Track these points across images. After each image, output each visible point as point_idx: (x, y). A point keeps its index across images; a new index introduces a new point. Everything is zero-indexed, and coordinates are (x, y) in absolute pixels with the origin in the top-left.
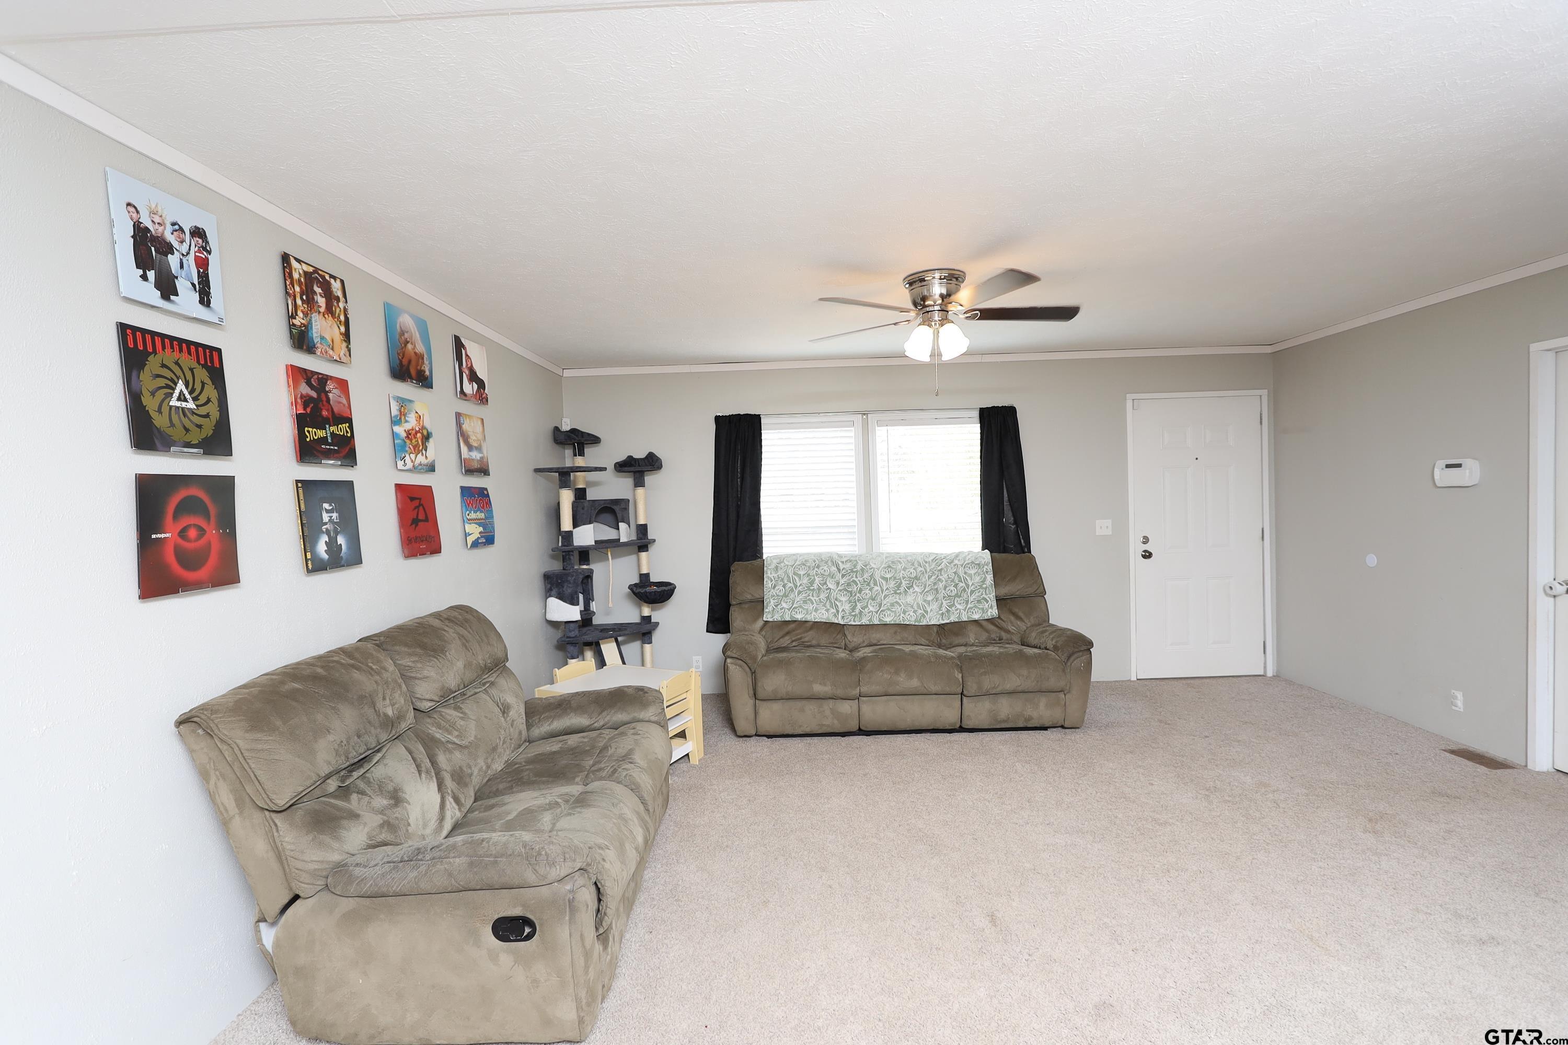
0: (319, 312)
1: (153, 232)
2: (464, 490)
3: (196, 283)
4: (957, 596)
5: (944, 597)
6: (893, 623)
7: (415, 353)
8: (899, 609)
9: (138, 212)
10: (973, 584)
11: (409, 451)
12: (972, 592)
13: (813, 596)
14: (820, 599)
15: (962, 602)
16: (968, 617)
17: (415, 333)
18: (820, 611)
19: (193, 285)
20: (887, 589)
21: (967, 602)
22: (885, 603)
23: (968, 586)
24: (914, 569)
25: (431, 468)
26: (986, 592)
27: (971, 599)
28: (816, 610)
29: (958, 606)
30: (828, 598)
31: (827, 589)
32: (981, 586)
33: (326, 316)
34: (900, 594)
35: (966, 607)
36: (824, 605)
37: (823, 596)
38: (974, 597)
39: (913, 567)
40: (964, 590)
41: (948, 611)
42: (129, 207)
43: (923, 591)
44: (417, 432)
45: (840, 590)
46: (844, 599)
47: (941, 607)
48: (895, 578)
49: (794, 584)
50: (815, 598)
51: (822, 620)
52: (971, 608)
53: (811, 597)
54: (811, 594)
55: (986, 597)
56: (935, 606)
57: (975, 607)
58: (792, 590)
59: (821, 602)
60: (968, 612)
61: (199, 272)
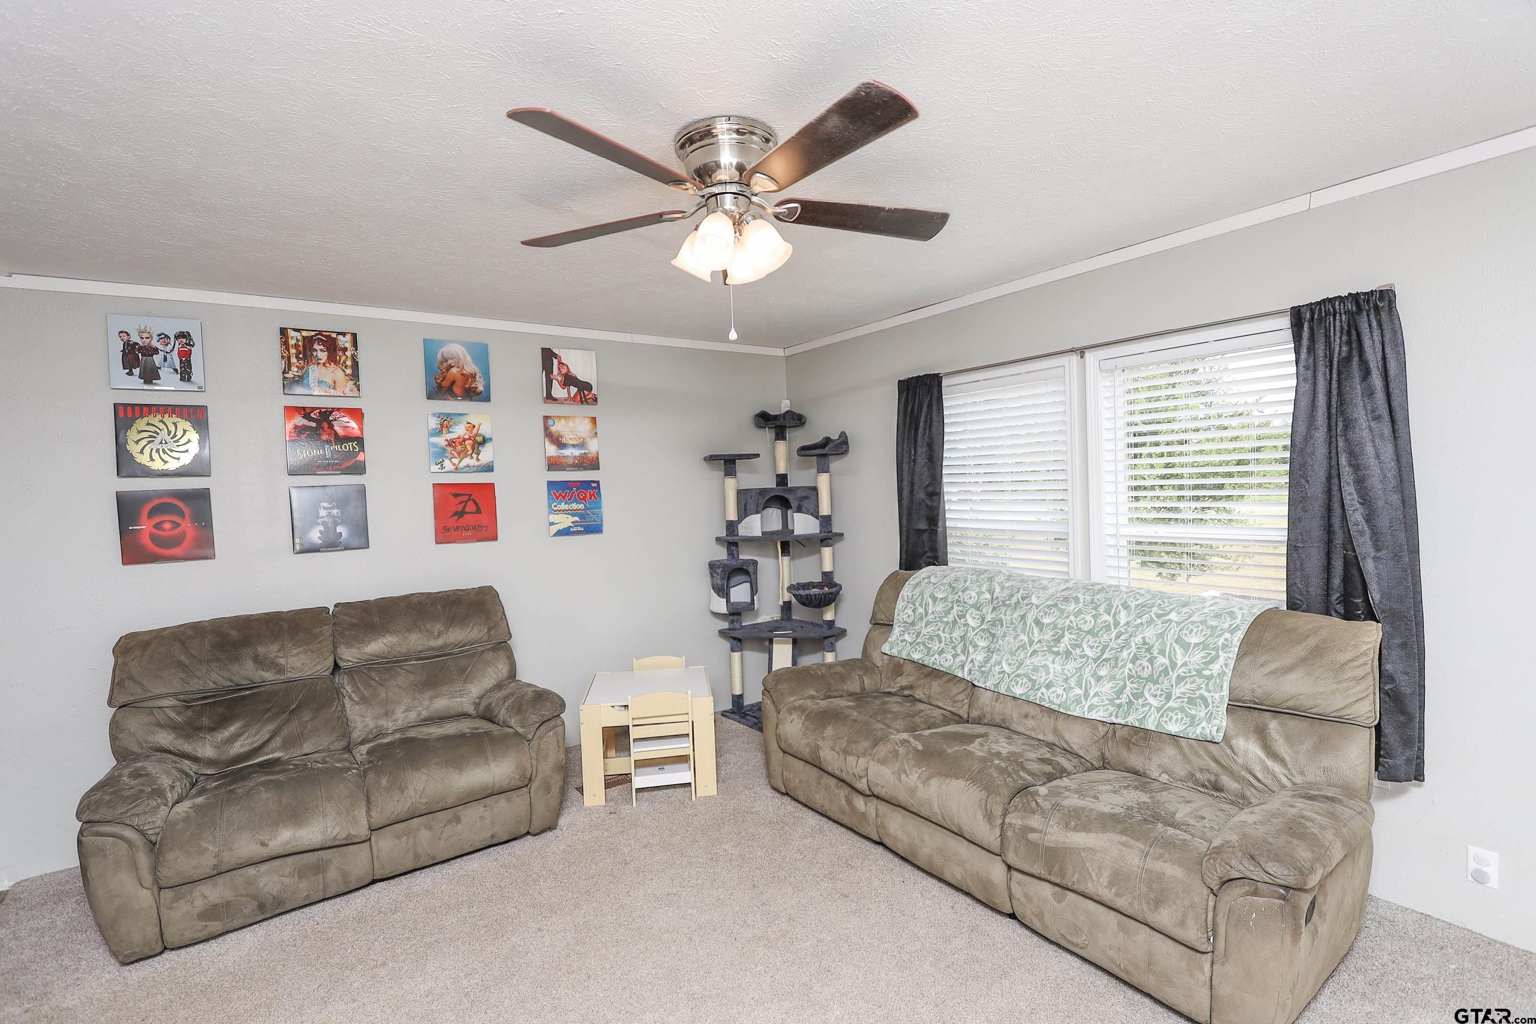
0: (318, 364)
1: (141, 344)
2: (551, 484)
3: (178, 367)
4: (1151, 679)
5: (1130, 677)
6: (1024, 698)
7: (463, 375)
8: (1044, 678)
9: (128, 335)
10: (1185, 664)
11: (450, 456)
12: (1180, 679)
13: (944, 632)
14: (951, 638)
15: (1159, 693)
16: (1159, 724)
17: (465, 357)
18: (945, 655)
19: (176, 370)
20: (1040, 641)
21: (1168, 697)
22: (1028, 664)
23: (1173, 665)
24: (1093, 616)
25: (489, 468)
26: (1207, 685)
27: (1177, 692)
28: (941, 652)
29: (1151, 700)
30: (963, 638)
31: (964, 625)
32: (1199, 672)
33: (328, 365)
34: (1057, 654)
35: (1164, 705)
36: (954, 648)
37: (956, 634)
38: (1182, 690)
39: (1094, 612)
40: (1165, 672)
41: (1130, 703)
42: (121, 334)
43: (1099, 658)
44: (464, 440)
45: (983, 630)
46: (982, 644)
47: (1122, 693)
48: (1055, 627)
49: (925, 609)
50: (946, 635)
51: (941, 669)
52: (1172, 709)
53: (940, 633)
54: (942, 629)
55: (1206, 694)
56: (1106, 688)
57: (1182, 709)
58: (921, 618)
59: (952, 642)
60: (1162, 716)
61: (181, 361)
